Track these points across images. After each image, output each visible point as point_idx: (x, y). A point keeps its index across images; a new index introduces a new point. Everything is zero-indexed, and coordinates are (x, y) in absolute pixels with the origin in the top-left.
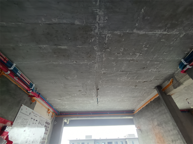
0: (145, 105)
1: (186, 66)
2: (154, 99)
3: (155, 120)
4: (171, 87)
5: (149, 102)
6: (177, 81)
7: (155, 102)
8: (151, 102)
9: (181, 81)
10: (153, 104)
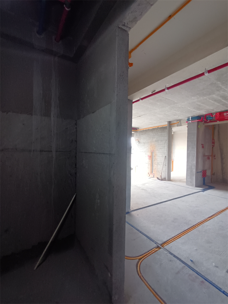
0: (152, 128)
1: (190, 121)
2: (161, 127)
3: (155, 138)
4: (176, 125)
5: (157, 127)
6: (181, 124)
7: (162, 129)
8: (158, 127)
9: (183, 124)
10: (159, 130)
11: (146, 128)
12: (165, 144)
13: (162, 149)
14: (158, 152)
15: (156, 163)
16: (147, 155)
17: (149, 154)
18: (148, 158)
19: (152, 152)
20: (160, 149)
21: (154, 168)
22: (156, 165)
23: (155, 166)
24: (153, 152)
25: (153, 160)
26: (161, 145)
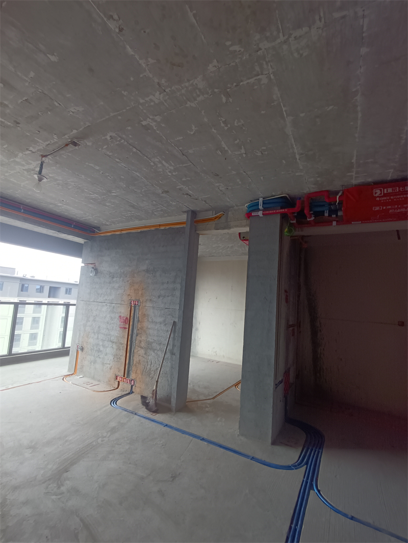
2: (167, 227)
4: (212, 223)
5: (153, 228)
6: (227, 222)
8: (157, 229)
9: (232, 223)
10: (160, 235)
11: (122, 230)
12: (174, 282)
13: (164, 297)
14: (153, 307)
15: (143, 344)
16: (117, 316)
17: (124, 311)
18: (119, 323)
19: (134, 307)
20: (159, 297)
21: (136, 359)
22: (142, 352)
23: (139, 353)
24: (137, 307)
25: (135, 331)
26: (163, 283)
